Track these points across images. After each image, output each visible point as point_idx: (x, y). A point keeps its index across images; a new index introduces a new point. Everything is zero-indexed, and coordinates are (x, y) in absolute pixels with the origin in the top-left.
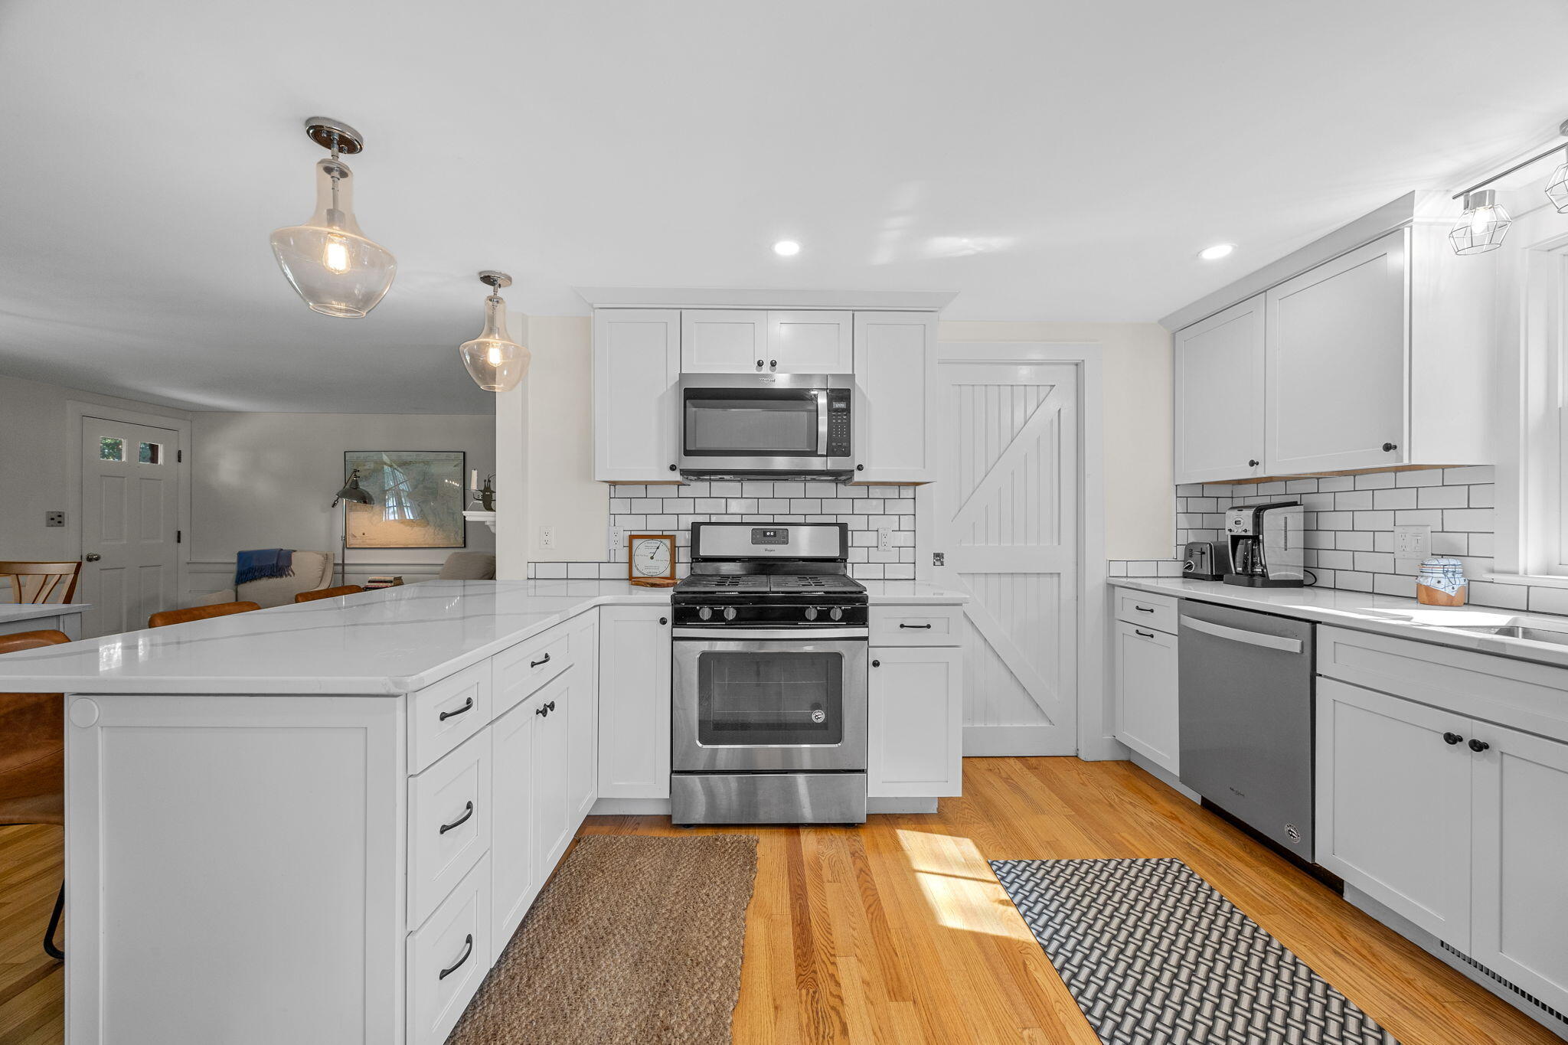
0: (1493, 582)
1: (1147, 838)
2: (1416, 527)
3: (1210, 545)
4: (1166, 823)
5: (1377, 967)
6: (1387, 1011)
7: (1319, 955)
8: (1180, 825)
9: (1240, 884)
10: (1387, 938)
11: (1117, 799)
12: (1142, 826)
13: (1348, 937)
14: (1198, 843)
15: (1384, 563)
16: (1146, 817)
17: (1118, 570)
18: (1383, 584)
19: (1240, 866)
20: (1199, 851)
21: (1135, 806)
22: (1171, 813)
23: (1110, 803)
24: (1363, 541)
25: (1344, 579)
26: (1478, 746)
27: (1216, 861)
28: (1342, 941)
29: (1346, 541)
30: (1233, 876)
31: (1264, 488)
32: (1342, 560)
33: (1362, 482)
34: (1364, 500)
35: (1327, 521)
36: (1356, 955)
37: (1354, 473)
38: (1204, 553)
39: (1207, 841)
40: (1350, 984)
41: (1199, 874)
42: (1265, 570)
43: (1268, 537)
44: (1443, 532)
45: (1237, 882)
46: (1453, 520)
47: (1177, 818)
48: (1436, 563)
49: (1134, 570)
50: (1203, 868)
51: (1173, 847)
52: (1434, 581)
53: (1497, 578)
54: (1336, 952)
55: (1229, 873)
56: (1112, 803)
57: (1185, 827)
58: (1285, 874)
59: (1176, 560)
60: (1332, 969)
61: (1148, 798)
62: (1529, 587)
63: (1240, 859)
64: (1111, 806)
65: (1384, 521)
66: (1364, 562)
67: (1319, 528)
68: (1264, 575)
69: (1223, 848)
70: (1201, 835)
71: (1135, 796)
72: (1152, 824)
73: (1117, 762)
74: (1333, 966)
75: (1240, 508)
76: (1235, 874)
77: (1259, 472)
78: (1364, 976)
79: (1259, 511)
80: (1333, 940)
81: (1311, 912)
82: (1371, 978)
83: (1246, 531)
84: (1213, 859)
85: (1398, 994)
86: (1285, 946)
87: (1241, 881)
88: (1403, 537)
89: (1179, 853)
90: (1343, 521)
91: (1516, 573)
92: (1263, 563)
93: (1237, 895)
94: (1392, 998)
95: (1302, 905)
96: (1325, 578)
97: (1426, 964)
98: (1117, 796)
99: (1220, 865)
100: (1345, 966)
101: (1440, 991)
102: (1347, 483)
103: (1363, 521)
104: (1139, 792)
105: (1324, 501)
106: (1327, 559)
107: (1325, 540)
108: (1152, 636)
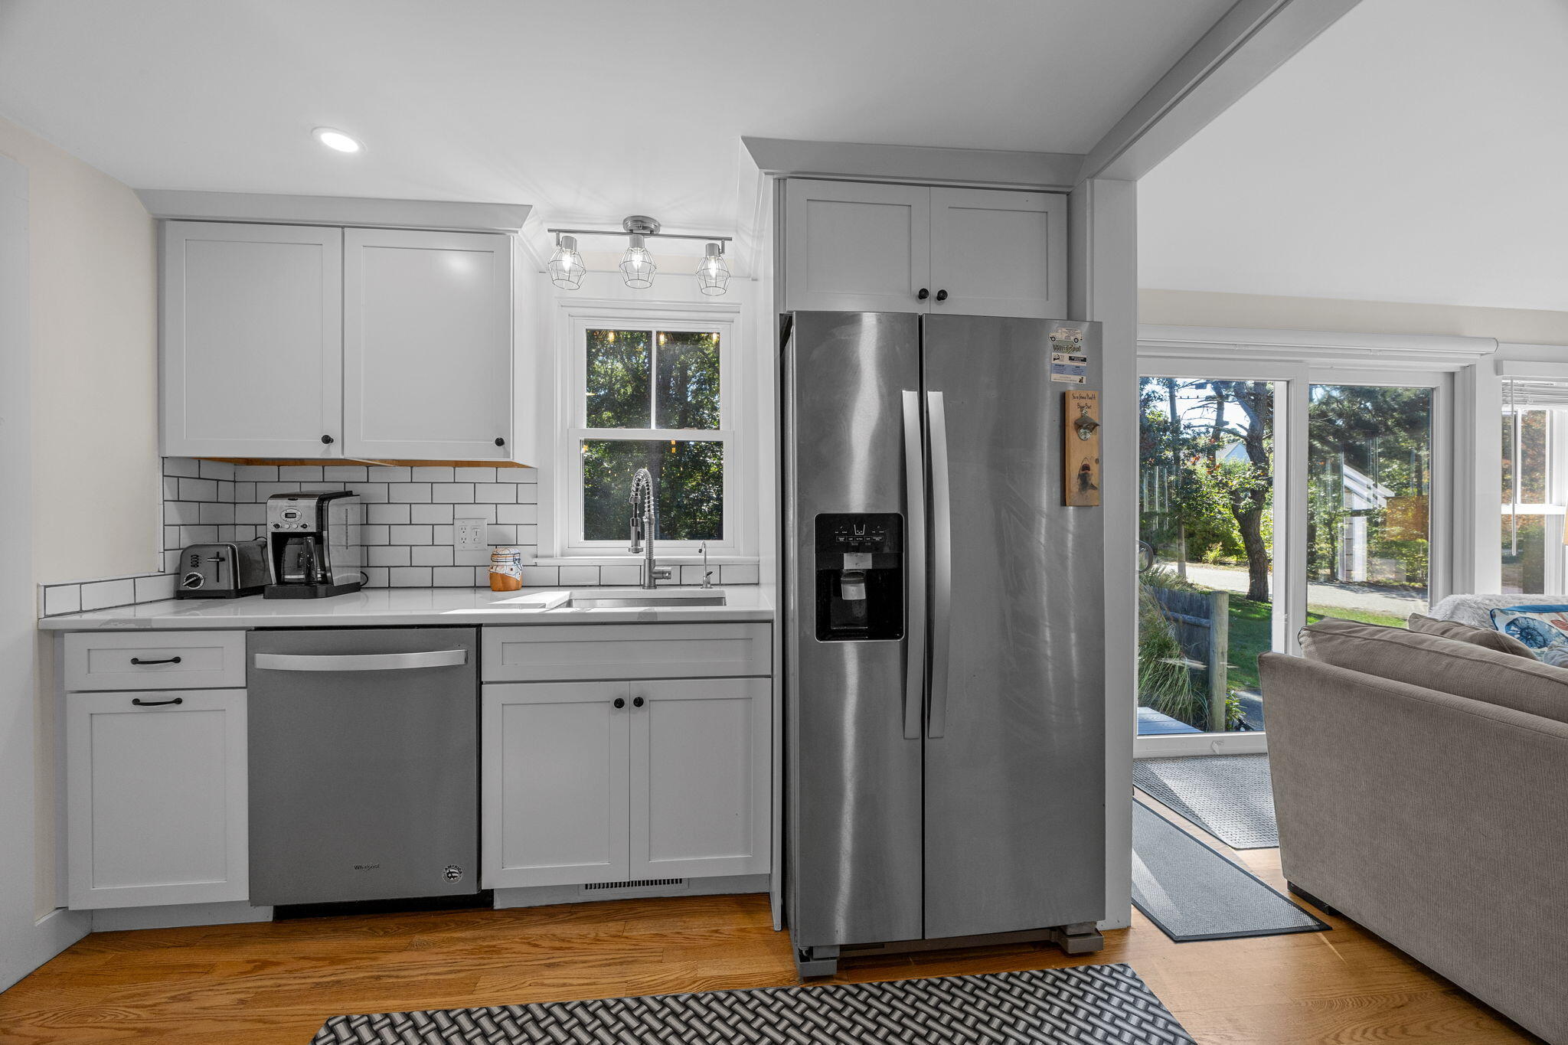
0: (536, 566)
1: (261, 1030)
2: (475, 521)
3: (231, 547)
4: (259, 983)
5: (576, 949)
6: (620, 980)
7: (546, 982)
8: (281, 969)
9: (420, 978)
10: (551, 916)
11: (144, 1014)
12: (234, 1019)
13: (536, 942)
14: (327, 974)
15: (443, 556)
16: (222, 1000)
17: (61, 602)
18: (442, 577)
19: (395, 958)
20: (338, 982)
21: (187, 998)
22: (249, 962)
23: (140, 1030)
24: (422, 535)
25: (399, 577)
26: (639, 702)
27: (372, 977)
28: (538, 949)
29: (401, 535)
30: (405, 977)
31: (332, 473)
32: (399, 556)
33: (420, 473)
34: (422, 493)
35: (379, 514)
36: (558, 953)
37: (412, 464)
38: (223, 560)
39: (334, 960)
40: (583, 985)
41: (376, 1012)
42: (329, 574)
43: (333, 535)
44: (497, 524)
45: (415, 979)
46: (506, 514)
47: (264, 964)
48: (508, 552)
49: (93, 597)
50: (369, 999)
51: (307, 1008)
52: (508, 569)
53: (539, 561)
54: (549, 966)
55: (397, 977)
56: (140, 1025)
57: (289, 968)
58: (435, 928)
59: (163, 573)
60: (564, 985)
61: (190, 968)
62: (559, 566)
63: (387, 951)
64: (145, 1032)
65: (444, 514)
66: (421, 556)
67: (369, 523)
68: (325, 580)
69: (358, 953)
70: (318, 959)
71: (167, 983)
72: (242, 1001)
73: (71, 951)
74: (562, 981)
75: (292, 497)
76: (403, 973)
77: (334, 452)
78: (581, 965)
79: (323, 499)
80: (534, 957)
81: (494, 946)
82: (585, 962)
83: (304, 526)
84: (364, 978)
85: (607, 957)
86: (524, 1003)
87: (416, 975)
88: (464, 530)
89: (325, 1008)
90: (400, 514)
91: (552, 557)
92: (327, 564)
93: (433, 995)
94: (609, 965)
95: (482, 947)
96: (378, 577)
97: (587, 913)
98: (137, 1007)
99: (379, 978)
100: (565, 972)
101: (613, 927)
102: (404, 473)
103: (421, 514)
104: (169, 970)
105: (377, 492)
106: (379, 556)
107: (379, 535)
108: (178, 701)
